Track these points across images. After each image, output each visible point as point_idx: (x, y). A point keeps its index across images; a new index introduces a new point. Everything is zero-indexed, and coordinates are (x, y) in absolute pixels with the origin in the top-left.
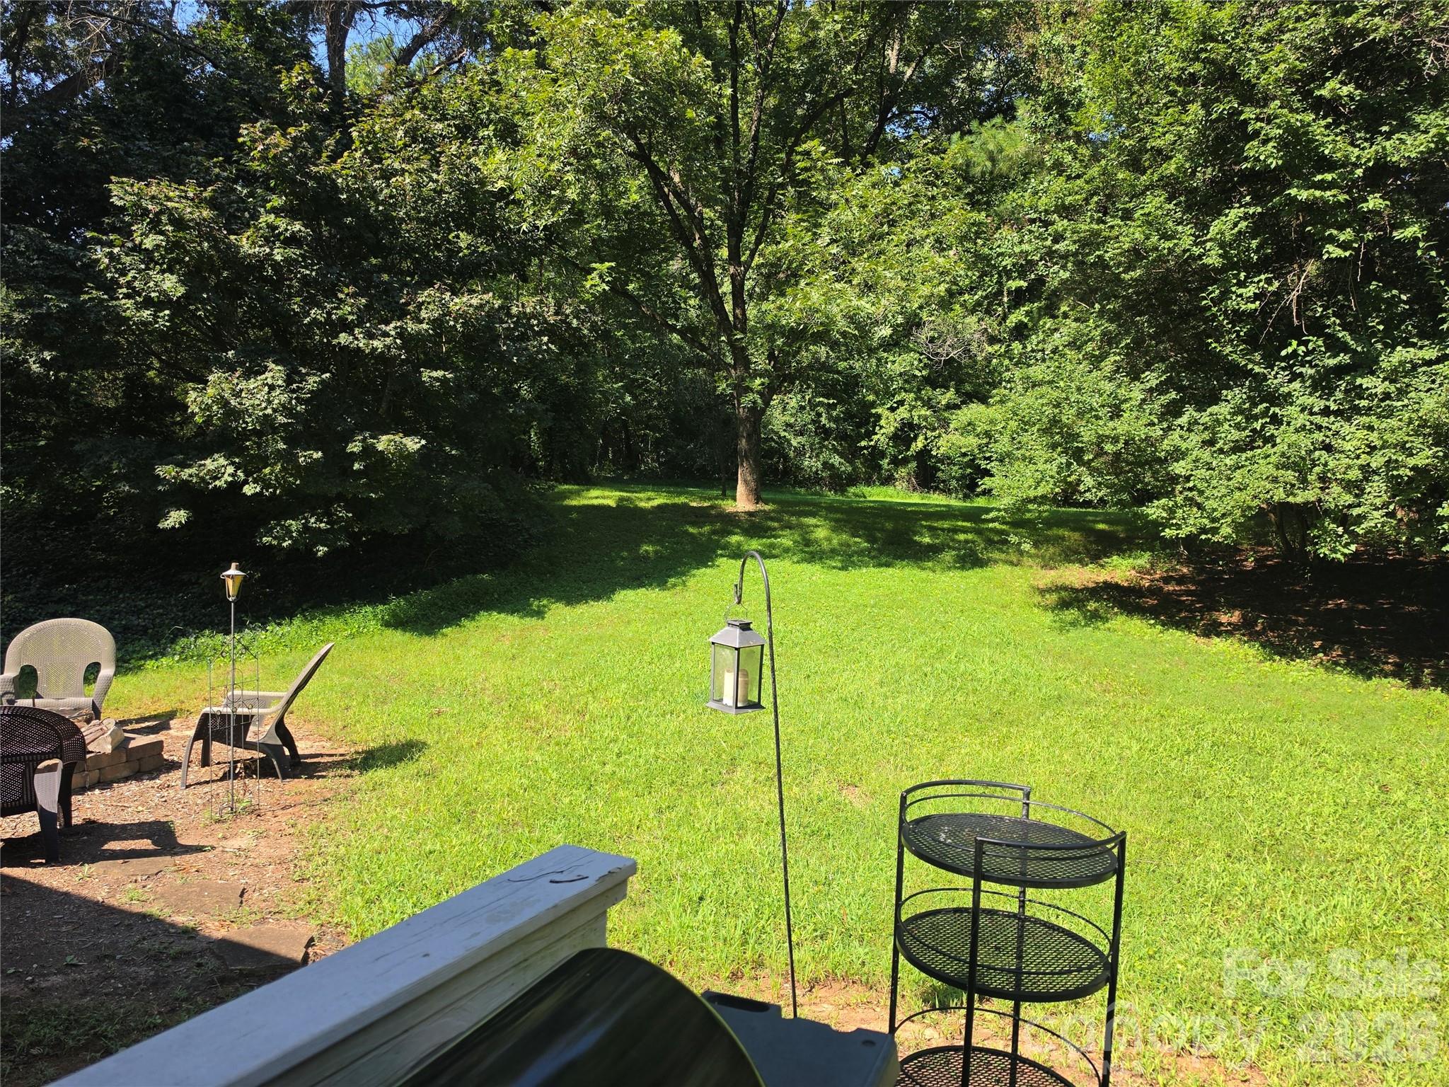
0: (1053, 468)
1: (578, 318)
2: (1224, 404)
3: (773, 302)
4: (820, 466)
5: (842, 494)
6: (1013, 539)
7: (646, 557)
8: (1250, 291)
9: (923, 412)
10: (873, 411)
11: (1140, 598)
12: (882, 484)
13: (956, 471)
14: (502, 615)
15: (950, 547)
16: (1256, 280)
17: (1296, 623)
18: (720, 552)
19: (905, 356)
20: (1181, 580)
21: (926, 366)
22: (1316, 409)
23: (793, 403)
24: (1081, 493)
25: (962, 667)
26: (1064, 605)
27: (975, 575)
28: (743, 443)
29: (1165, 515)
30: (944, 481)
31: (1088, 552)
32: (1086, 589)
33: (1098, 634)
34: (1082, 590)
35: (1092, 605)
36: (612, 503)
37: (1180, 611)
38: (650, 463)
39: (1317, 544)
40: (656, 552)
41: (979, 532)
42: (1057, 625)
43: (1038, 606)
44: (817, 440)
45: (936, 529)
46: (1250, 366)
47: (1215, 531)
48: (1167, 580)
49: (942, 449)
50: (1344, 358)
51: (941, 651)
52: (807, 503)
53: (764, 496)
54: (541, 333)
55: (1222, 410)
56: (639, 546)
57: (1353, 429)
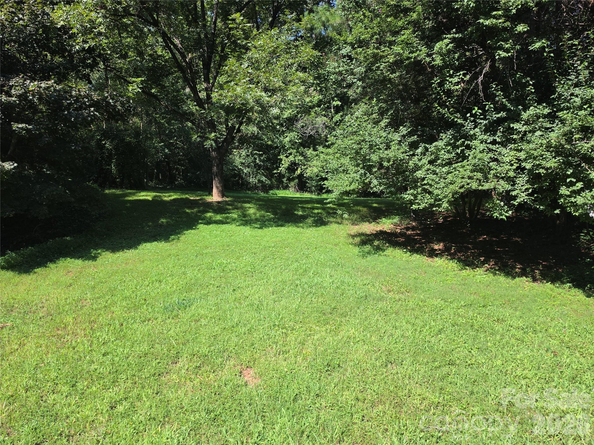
0: (357, 176)
1: (113, 99)
2: (440, 141)
3: (217, 92)
4: (257, 181)
5: (267, 194)
6: (339, 212)
7: (161, 225)
8: (456, 80)
9: (300, 158)
10: (279, 157)
11: (397, 238)
12: (284, 189)
13: (314, 183)
14: (73, 260)
15: (310, 216)
16: (458, 74)
17: (470, 249)
18: (200, 221)
19: (291, 133)
20: (413, 228)
21: (300, 138)
22: (489, 141)
23: (244, 153)
24: (372, 188)
25: (316, 280)
26: (363, 243)
27: (322, 229)
28: (215, 169)
29: (413, 198)
30: (309, 188)
31: (371, 216)
32: (372, 234)
33: (381, 258)
34: (370, 235)
35: (376, 243)
36: (150, 198)
37: (416, 244)
38: (179, 181)
39: (491, 211)
40: (167, 222)
41: (324, 209)
42: (361, 254)
43: (352, 244)
44: (255, 170)
45: (305, 208)
46: (456, 120)
47: (439, 206)
48: (407, 229)
49: (308, 174)
50: (503, 114)
51: (306, 271)
52: (248, 197)
53: (226, 194)
54: (90, 106)
55: (440, 144)
56: (159, 220)
57: (508, 151)
